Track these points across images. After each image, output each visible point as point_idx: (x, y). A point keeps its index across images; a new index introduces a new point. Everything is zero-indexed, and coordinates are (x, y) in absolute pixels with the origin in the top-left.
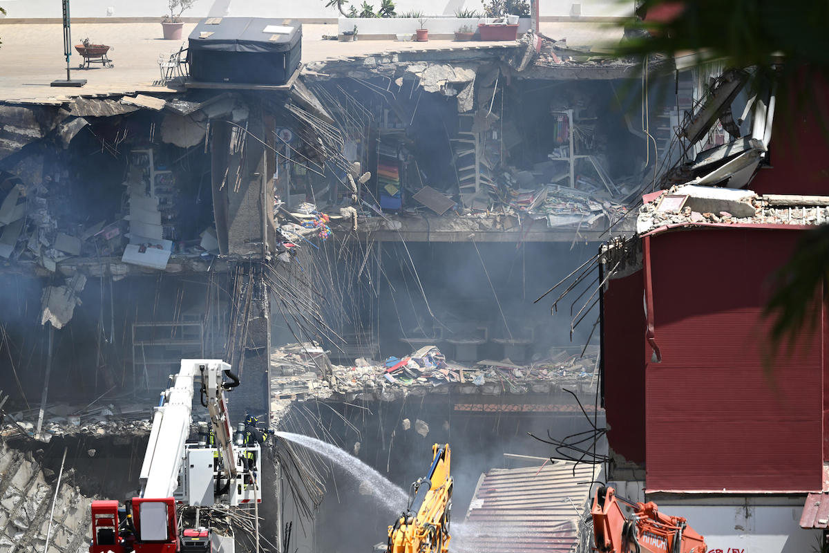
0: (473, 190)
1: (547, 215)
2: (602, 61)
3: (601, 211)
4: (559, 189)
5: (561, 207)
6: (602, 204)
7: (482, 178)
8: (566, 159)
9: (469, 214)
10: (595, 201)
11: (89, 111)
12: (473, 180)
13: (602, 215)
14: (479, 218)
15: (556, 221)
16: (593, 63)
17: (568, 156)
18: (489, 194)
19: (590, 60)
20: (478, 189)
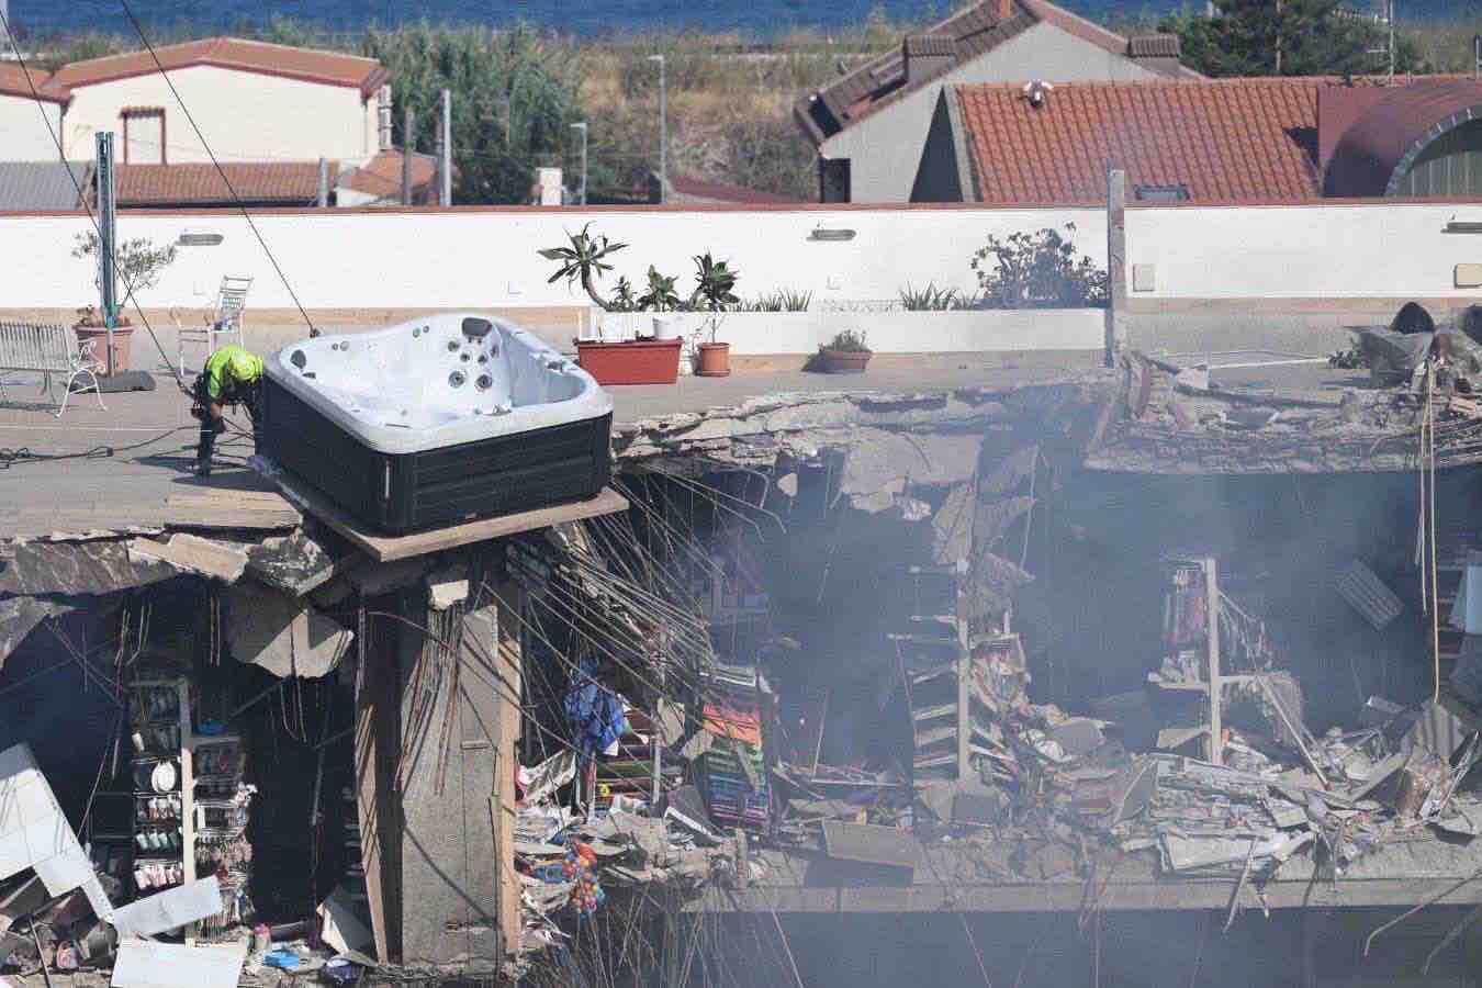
0: (952, 772)
1: (1161, 836)
2: (1311, 423)
3: (1304, 828)
4: (1188, 767)
5: (1196, 814)
6: (1306, 807)
7: (976, 739)
8: (1197, 684)
9: (946, 838)
10: (1285, 797)
11: (49, 580)
12: (952, 745)
13: (1309, 836)
14: (974, 845)
15: (1185, 853)
16: (1284, 428)
17: (1205, 677)
18: (999, 782)
19: (1278, 421)
20: (965, 769)
